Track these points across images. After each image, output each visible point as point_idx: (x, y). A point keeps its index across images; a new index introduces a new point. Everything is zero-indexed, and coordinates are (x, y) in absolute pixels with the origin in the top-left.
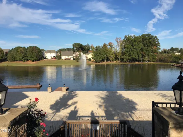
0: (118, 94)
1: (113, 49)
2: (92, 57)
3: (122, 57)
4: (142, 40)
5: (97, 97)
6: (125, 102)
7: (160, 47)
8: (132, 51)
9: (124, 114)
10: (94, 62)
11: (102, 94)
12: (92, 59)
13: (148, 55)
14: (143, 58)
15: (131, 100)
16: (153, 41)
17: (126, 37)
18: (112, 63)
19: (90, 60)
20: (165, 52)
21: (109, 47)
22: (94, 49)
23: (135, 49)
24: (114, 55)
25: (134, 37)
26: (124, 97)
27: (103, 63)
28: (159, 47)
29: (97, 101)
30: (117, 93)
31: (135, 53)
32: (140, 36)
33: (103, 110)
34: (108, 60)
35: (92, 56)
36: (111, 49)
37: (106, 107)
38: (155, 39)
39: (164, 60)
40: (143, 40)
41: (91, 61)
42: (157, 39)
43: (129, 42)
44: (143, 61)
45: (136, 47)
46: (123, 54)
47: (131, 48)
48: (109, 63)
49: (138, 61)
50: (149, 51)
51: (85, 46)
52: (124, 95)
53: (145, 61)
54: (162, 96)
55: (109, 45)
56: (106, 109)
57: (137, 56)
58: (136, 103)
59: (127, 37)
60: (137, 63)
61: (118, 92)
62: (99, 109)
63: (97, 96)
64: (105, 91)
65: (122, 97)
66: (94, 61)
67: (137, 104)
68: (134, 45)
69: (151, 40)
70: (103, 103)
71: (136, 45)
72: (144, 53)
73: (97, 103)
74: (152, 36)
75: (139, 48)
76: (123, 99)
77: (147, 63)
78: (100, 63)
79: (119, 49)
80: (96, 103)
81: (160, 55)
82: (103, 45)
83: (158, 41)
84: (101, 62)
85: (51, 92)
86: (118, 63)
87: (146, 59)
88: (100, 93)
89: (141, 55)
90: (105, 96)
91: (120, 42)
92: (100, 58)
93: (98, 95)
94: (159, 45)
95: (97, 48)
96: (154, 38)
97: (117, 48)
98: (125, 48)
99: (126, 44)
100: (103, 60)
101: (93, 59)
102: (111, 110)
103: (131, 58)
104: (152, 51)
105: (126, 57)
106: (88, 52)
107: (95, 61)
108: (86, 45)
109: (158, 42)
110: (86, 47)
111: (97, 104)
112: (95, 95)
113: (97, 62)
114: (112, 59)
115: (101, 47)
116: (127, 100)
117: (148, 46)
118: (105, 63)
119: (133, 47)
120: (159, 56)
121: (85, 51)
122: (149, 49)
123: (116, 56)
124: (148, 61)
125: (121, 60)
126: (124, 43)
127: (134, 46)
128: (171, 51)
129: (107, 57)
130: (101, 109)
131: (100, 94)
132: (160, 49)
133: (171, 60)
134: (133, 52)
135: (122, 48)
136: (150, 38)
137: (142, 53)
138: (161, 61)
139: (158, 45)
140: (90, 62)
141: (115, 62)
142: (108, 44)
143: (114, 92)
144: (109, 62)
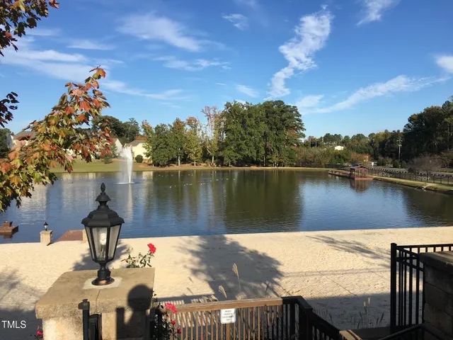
0: (228, 243)
1: (198, 132)
2: (146, 154)
3: (221, 154)
4: (264, 114)
5: (180, 250)
6: (252, 259)
7: (304, 132)
8: (243, 139)
9: (256, 287)
10: (150, 165)
11: (190, 242)
12: (144, 157)
13: (278, 150)
14: (268, 157)
15: (264, 254)
16: (289, 118)
17: (228, 105)
18: (195, 168)
19: (139, 159)
20: (314, 143)
21: (188, 128)
22: (152, 132)
23: (251, 134)
24: (200, 148)
25: (248, 107)
26: (245, 248)
27: (174, 168)
28: (301, 131)
29: (184, 261)
30: (225, 239)
31: (251, 144)
32: (260, 106)
33: (206, 280)
34: (185, 160)
35: (146, 151)
36: (193, 132)
37: (209, 273)
38: (294, 112)
39: (314, 162)
40: (267, 114)
41: (143, 161)
42: (298, 113)
43: (235, 117)
44: (268, 163)
45: (253, 130)
46: (222, 146)
47: (240, 133)
48: (187, 167)
49: (257, 163)
50: (280, 140)
51: (126, 125)
52: (243, 244)
53: (271, 163)
54: (327, 242)
55: (189, 122)
56: (210, 279)
57: (255, 151)
58: (276, 261)
59: (231, 106)
60: (254, 168)
61: (227, 236)
62: (193, 278)
63: (180, 247)
64: (196, 237)
65: (240, 247)
66: (152, 162)
67: (278, 263)
68: (248, 126)
69: (284, 116)
70: (200, 264)
71: (251, 126)
72: (270, 145)
73: (185, 264)
74: (288, 106)
75: (260, 132)
76: (243, 252)
77: (276, 167)
78: (167, 168)
79: (213, 135)
80: (181, 265)
81: (305, 150)
82: (174, 124)
83: (300, 118)
84: (168, 165)
85: (50, 243)
86: (210, 167)
87: (275, 159)
88: (184, 240)
89: (263, 148)
90: (199, 247)
91: (215, 116)
92: (167, 156)
93: (182, 246)
94: (302, 128)
95: (159, 129)
96: (291, 112)
97: (207, 132)
98: (227, 131)
99: (228, 123)
100: (174, 161)
101: (148, 156)
102: (224, 279)
103: (239, 156)
104: (287, 140)
105: (228, 153)
106: (133, 139)
107: (154, 162)
108: (129, 121)
109: (300, 121)
110: (129, 126)
111: (185, 267)
112: (174, 247)
113: (158, 165)
114: (195, 158)
115: (169, 128)
116: (254, 254)
117: (278, 129)
118: (179, 167)
119: (245, 129)
120: (303, 154)
121: (127, 137)
122: (281, 136)
123: (205, 150)
124: (280, 164)
125: (217, 160)
126: (225, 119)
127: (249, 128)
128: (325, 141)
129: (184, 153)
130: (199, 279)
131: (184, 243)
132: (304, 136)
133: (327, 161)
134: (246, 143)
135: (220, 132)
136: (282, 111)
137: (266, 145)
138: (306, 163)
139: (299, 126)
140: (141, 166)
141: (203, 164)
142: (185, 121)
143: (217, 236)
144: (187, 165)
